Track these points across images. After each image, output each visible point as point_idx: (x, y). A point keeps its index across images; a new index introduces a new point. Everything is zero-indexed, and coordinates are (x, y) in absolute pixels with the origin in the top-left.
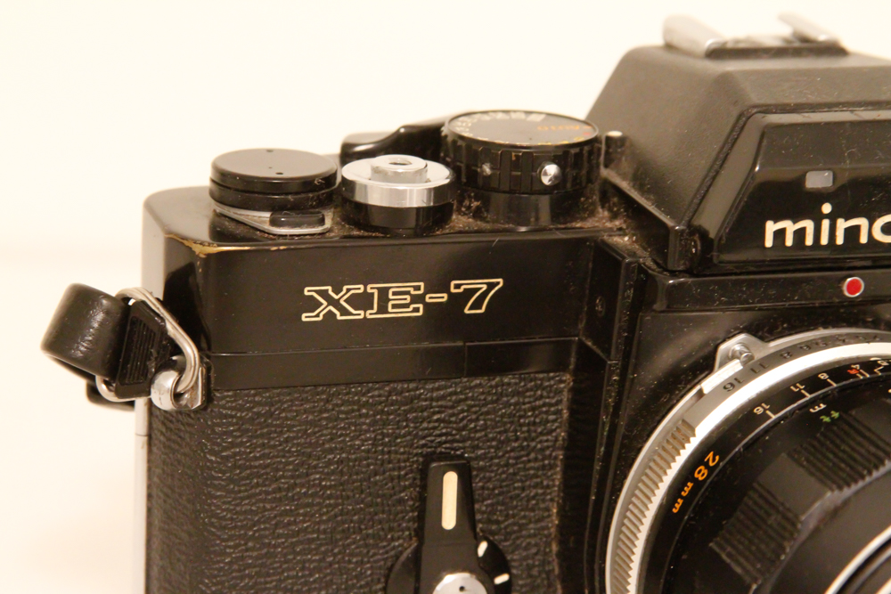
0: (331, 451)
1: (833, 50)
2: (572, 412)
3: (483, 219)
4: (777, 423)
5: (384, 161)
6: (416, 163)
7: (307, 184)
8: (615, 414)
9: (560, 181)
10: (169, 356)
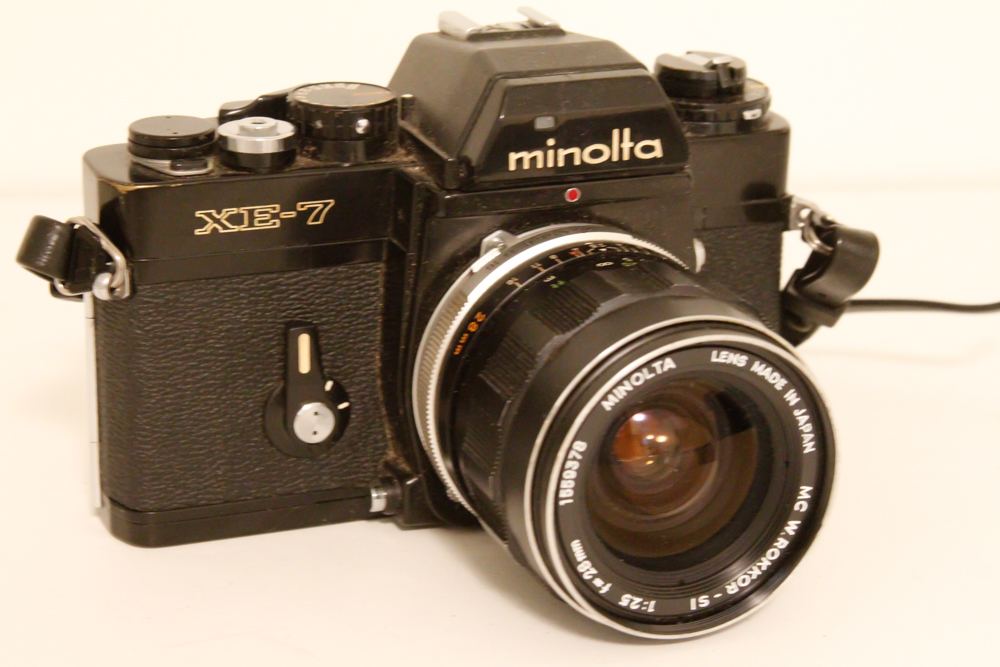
0: (221, 323)
1: (556, 32)
2: (387, 289)
3: (318, 159)
4: (522, 290)
5: (247, 122)
6: (270, 122)
7: (194, 140)
8: (414, 290)
9: (369, 130)
10: (104, 263)
